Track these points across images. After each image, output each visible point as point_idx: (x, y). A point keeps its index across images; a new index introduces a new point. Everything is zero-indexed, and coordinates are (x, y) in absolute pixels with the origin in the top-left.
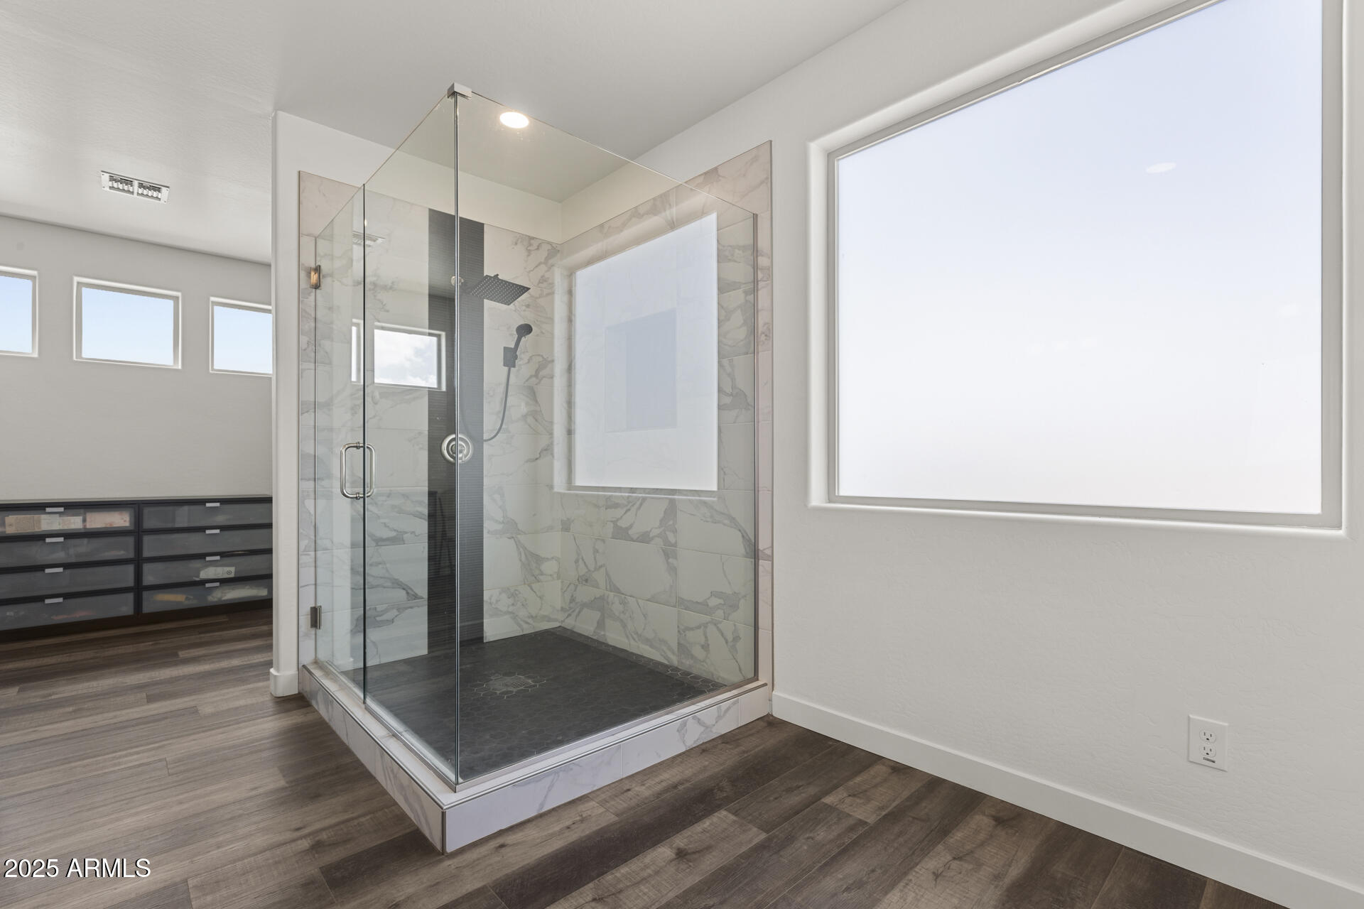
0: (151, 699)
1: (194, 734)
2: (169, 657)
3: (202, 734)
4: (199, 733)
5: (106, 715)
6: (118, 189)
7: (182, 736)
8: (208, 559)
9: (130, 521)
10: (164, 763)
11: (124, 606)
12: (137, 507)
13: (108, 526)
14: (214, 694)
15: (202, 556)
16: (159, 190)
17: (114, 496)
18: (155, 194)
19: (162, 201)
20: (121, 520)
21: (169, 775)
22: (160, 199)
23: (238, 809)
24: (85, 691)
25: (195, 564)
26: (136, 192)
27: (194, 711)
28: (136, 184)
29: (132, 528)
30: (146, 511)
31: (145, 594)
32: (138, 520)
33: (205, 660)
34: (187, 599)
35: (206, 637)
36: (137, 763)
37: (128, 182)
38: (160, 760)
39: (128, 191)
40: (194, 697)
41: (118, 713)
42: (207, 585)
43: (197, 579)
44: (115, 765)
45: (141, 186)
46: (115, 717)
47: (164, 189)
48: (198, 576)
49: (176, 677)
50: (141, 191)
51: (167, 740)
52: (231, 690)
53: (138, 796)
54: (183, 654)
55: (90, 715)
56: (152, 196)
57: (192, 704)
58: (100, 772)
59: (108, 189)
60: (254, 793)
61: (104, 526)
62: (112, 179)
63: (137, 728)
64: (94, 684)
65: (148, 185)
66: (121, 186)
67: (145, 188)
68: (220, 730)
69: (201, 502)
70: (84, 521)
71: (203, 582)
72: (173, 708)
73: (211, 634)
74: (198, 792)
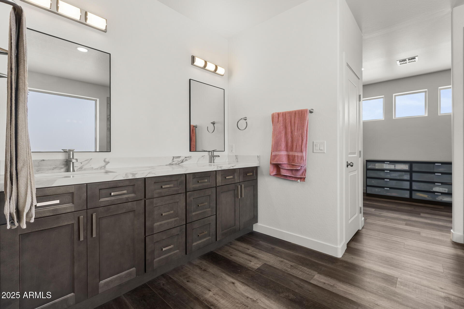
0: (406, 225)
1: (416, 240)
2: (417, 214)
3: (419, 241)
4: (418, 240)
5: (392, 224)
6: (402, 64)
7: (412, 239)
8: (436, 184)
9: (408, 168)
10: (404, 244)
11: (406, 195)
12: (411, 163)
13: (402, 169)
14: (428, 231)
15: (434, 183)
16: (414, 58)
17: (404, 160)
18: (414, 60)
19: (416, 61)
20: (406, 167)
21: (404, 248)
22: (415, 61)
23: (422, 269)
24: (390, 216)
25: (431, 185)
26: (408, 62)
27: (419, 233)
28: (407, 60)
29: (409, 170)
30: (414, 165)
31: (413, 192)
32: (411, 167)
33: (429, 219)
34: (428, 197)
35: (433, 212)
36: (396, 240)
37: (405, 60)
38: (403, 243)
39: (405, 63)
40: (421, 229)
41: (396, 225)
42: (436, 194)
43: (432, 191)
44: (390, 238)
45: (409, 59)
46: (395, 225)
47: (416, 57)
48: (432, 190)
49: (417, 221)
50: (409, 61)
51: (407, 238)
52: (435, 232)
53: (394, 249)
54: (422, 215)
55: (389, 223)
56: (413, 61)
57: (419, 231)
58: (386, 238)
59: (399, 65)
60: (430, 268)
61: (400, 168)
62: (400, 61)
63: (399, 231)
64: (392, 215)
65: (411, 58)
66: (403, 63)
67: (410, 60)
68: (425, 243)
69: (434, 163)
70: (395, 166)
71: (434, 192)
72: (412, 230)
73: (435, 211)
74: (411, 257)
